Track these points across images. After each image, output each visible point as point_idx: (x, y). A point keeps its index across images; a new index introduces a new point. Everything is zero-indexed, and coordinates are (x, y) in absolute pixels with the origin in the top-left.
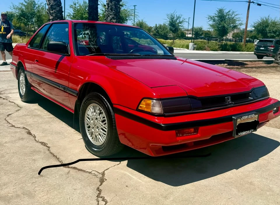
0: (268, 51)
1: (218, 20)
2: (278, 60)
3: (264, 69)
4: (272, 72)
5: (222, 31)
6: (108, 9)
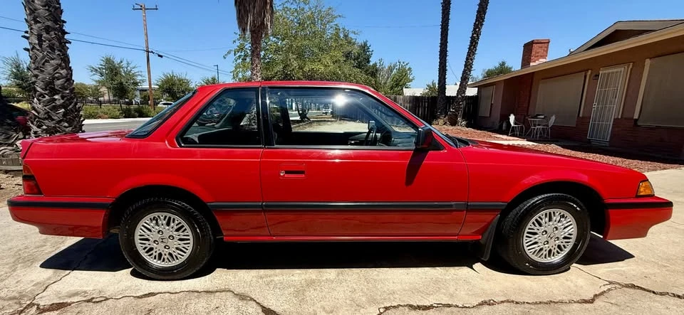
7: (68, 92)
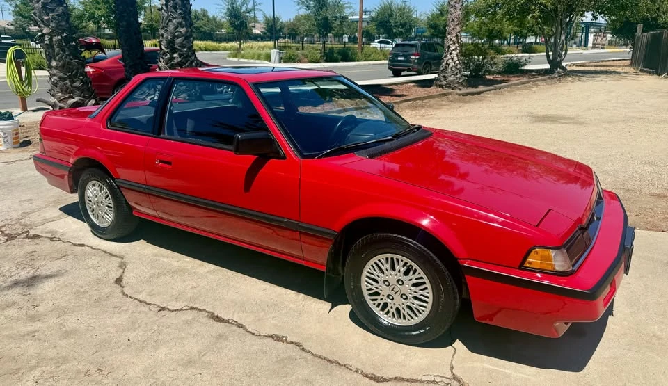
0: (410, 62)
1: (314, 7)
2: (441, 81)
3: (432, 101)
4: (445, 105)
5: (325, 27)
6: (167, 7)
7: (185, 49)
